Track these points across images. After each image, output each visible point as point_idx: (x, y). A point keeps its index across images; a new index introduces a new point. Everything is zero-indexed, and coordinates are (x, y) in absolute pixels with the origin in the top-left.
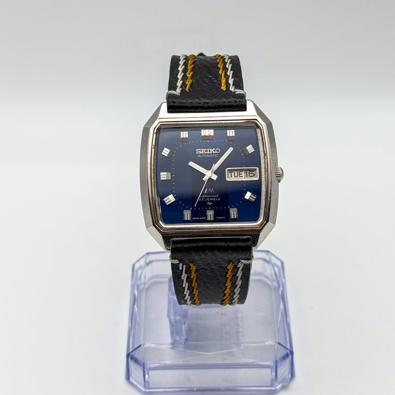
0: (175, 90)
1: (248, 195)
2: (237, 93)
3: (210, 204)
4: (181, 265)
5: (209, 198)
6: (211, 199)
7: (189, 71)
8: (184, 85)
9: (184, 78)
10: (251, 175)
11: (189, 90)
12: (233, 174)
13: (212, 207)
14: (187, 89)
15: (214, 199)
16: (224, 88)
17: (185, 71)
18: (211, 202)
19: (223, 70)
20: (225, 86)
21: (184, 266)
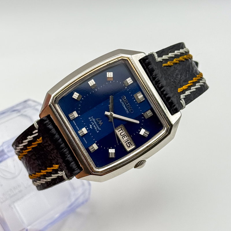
0: (159, 56)
1: (112, 151)
2: (181, 101)
3: (91, 127)
4: (36, 131)
5: (95, 124)
6: (94, 126)
7: (178, 59)
8: (166, 61)
9: (171, 59)
10: (128, 144)
11: (164, 66)
12: (121, 131)
13: (89, 130)
14: (164, 65)
15: (96, 128)
16: (180, 90)
17: (177, 56)
18: (93, 127)
19: (193, 83)
20: (182, 90)
21: (37, 134)
